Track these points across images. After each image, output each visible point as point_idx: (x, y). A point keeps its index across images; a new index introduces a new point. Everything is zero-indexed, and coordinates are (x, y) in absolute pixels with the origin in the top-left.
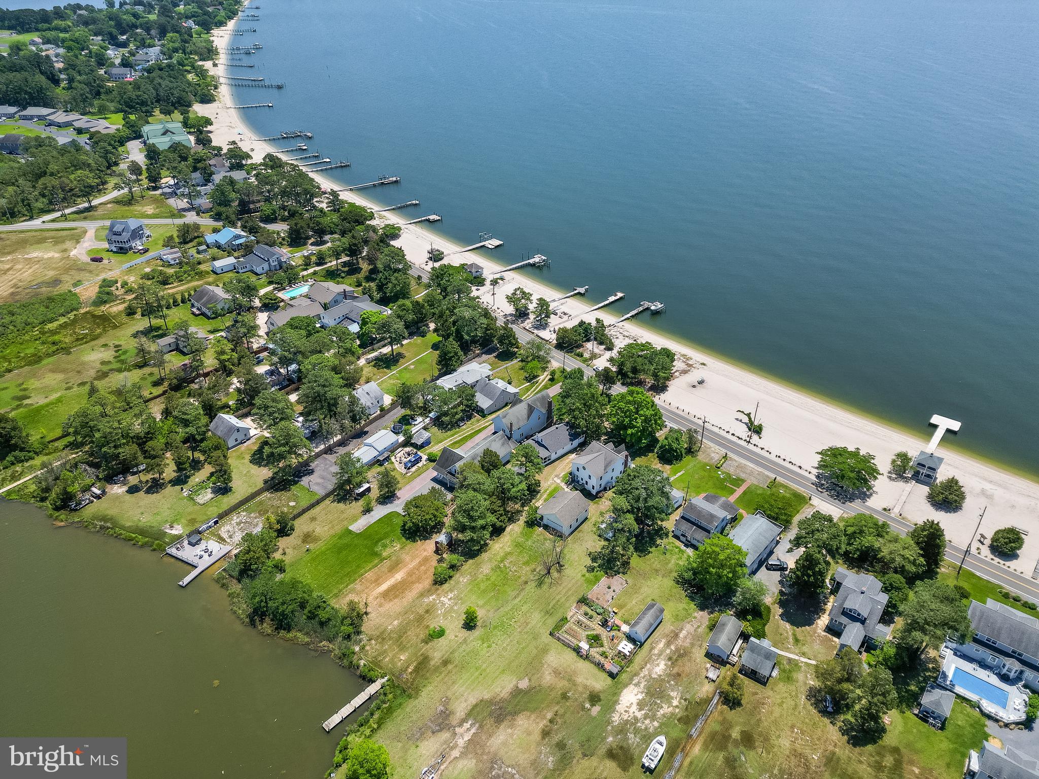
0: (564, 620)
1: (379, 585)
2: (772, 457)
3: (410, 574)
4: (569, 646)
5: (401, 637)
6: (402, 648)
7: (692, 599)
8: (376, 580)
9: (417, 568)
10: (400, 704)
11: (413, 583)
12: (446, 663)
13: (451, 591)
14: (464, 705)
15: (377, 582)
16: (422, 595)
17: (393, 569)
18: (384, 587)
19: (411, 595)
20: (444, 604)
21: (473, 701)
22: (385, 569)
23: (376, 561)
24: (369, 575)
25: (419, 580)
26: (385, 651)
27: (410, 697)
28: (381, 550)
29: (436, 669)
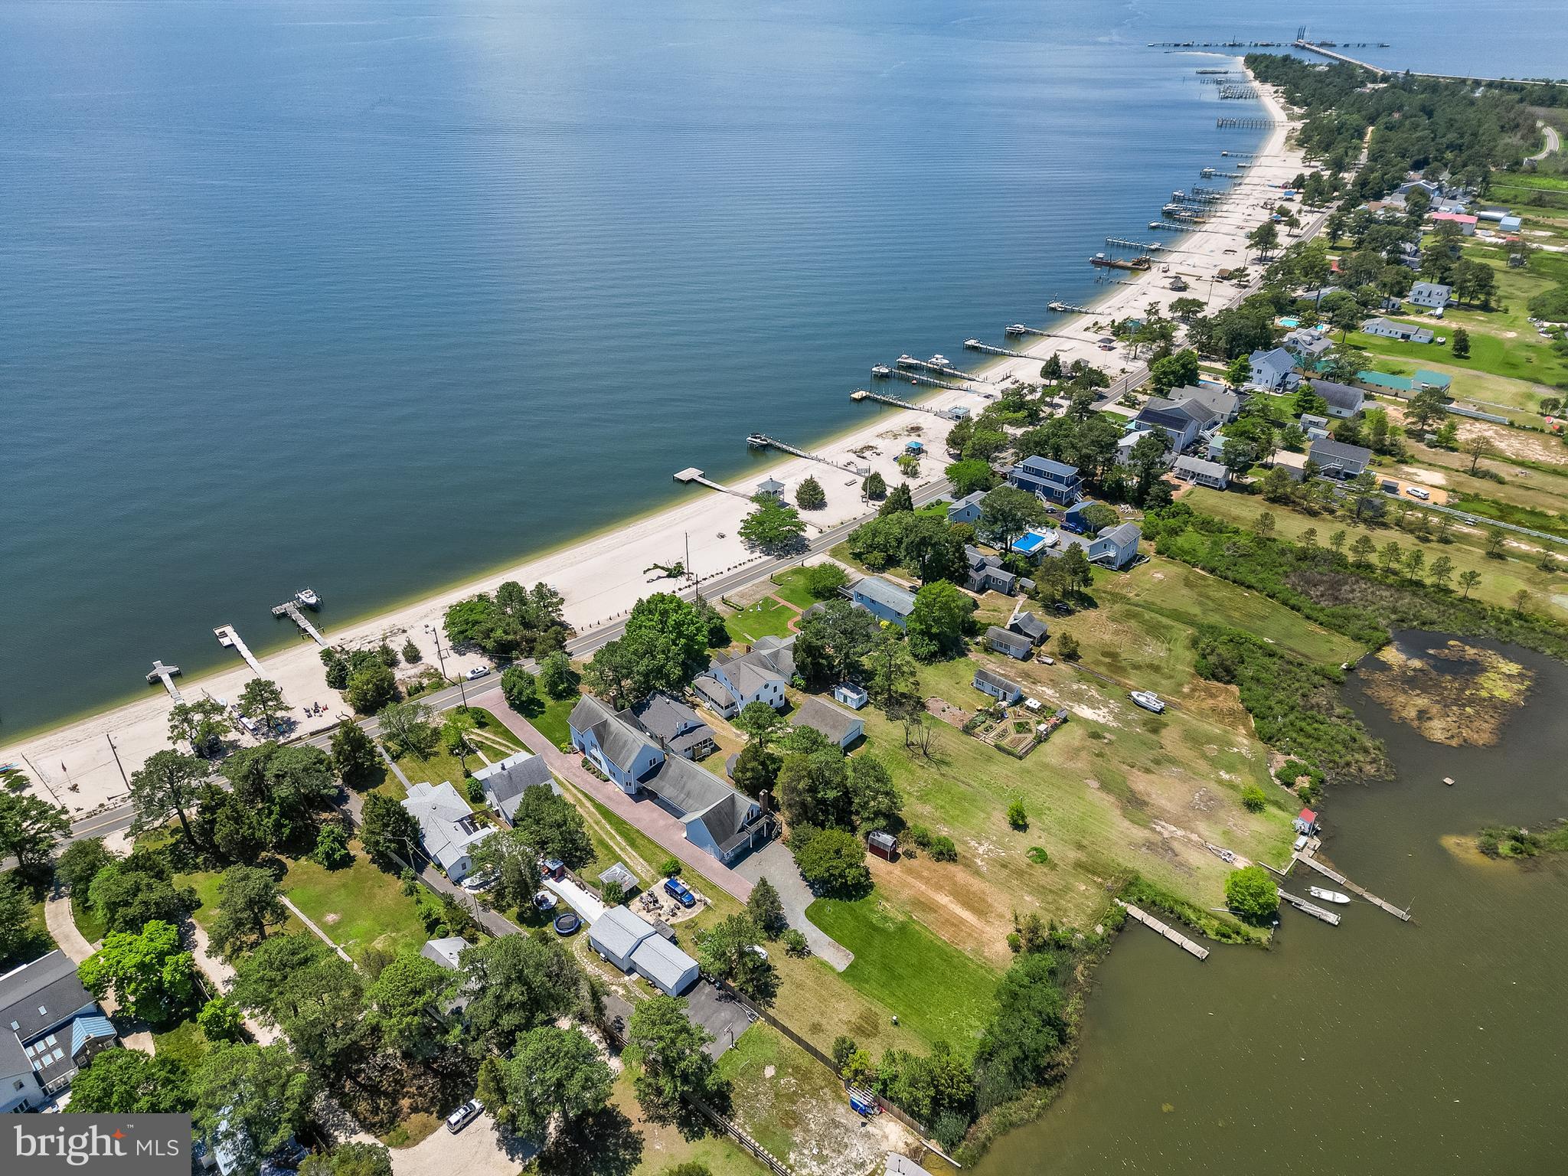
0: (998, 747)
1: (962, 921)
2: (726, 574)
3: (939, 888)
4: (1034, 746)
5: (1051, 891)
6: (1067, 889)
7: (952, 658)
8: (953, 925)
9: (927, 881)
10: (1149, 886)
11: (955, 884)
12: (1080, 847)
13: (965, 843)
14: (1135, 831)
15: (957, 924)
16: (977, 873)
17: (929, 907)
18: (966, 915)
19: (976, 884)
20: (989, 850)
21: (1127, 823)
22: (931, 917)
23: (917, 928)
24: (945, 936)
25: (951, 878)
26: (1077, 906)
27: (1137, 878)
28: (893, 923)
29: (1089, 855)
